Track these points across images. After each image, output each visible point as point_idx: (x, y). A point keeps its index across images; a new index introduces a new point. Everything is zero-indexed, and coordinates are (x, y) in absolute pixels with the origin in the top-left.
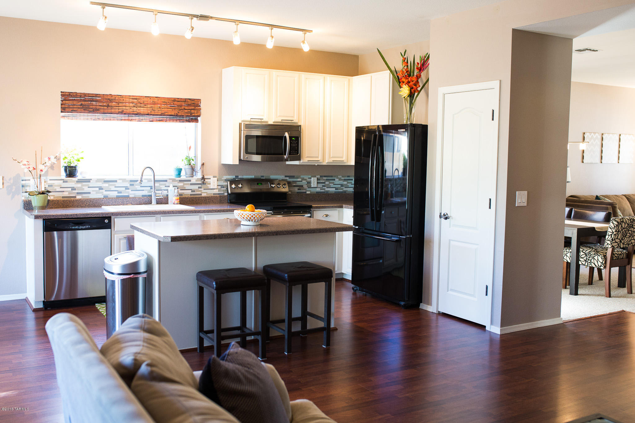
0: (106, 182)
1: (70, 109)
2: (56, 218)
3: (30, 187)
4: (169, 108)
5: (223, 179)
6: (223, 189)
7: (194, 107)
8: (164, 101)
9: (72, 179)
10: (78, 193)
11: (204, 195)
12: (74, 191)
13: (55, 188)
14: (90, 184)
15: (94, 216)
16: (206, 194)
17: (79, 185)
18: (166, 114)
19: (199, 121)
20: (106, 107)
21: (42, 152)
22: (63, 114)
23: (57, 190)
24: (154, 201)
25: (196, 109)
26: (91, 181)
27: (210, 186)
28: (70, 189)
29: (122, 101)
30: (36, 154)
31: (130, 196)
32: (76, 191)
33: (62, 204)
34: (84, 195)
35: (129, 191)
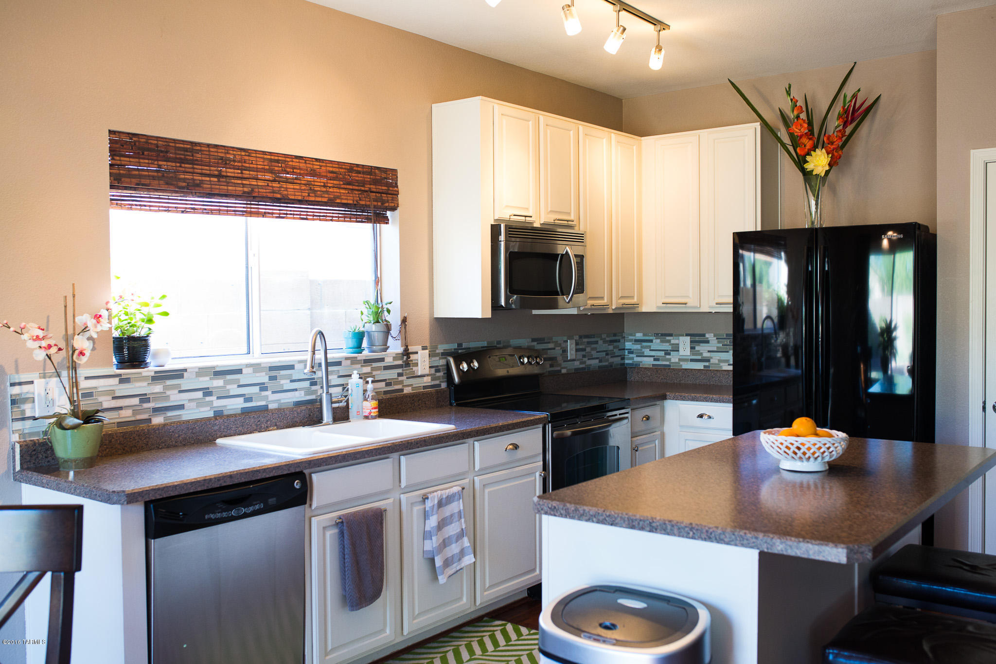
0: (219, 373)
1: (133, 180)
2: (183, 492)
3: (34, 402)
4: (343, 186)
5: (437, 351)
6: (438, 374)
7: (386, 188)
8: (331, 169)
9: (140, 373)
10: (156, 410)
11: (407, 390)
12: (146, 405)
13: (101, 399)
14: (185, 384)
15: (271, 475)
16: (410, 388)
17: (158, 388)
18: (338, 201)
19: (390, 222)
20: (216, 179)
21: (74, 300)
22: (116, 193)
23: (106, 405)
24: (327, 415)
25: (390, 192)
26: (185, 374)
27: (418, 370)
28: (136, 401)
29: (247, 165)
31: (271, 406)
32: (151, 405)
33: (120, 444)
34: (170, 414)
35: (268, 393)
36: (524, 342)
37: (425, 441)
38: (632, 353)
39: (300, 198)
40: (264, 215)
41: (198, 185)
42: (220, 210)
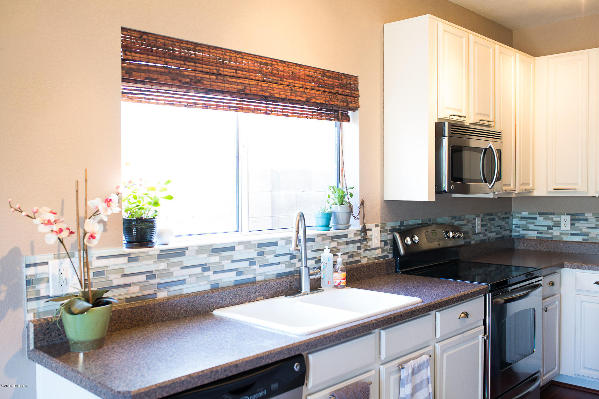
0: (215, 251)
1: (143, 74)
3: (48, 282)
4: (317, 88)
5: (386, 228)
6: (387, 247)
7: (349, 91)
8: (308, 73)
9: (147, 252)
10: (162, 286)
11: (364, 261)
12: (152, 281)
13: (111, 277)
14: (186, 260)
16: (366, 259)
17: (163, 265)
18: (314, 101)
19: (351, 120)
20: (215, 77)
21: (86, 185)
22: (128, 86)
23: (116, 283)
24: (305, 286)
25: (353, 95)
26: (187, 252)
27: (372, 244)
30: (77, 191)
31: (259, 278)
32: (157, 281)
33: (128, 318)
34: (172, 288)
35: (256, 267)
36: (446, 220)
37: (401, 315)
38: (519, 227)
39: (284, 97)
40: (254, 111)
41: (199, 82)
42: (217, 106)
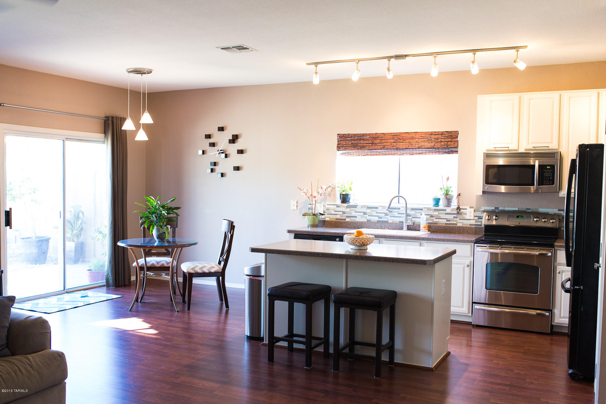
0: (369, 208)
1: (343, 148)
2: (302, 233)
4: (426, 141)
5: (480, 210)
6: (480, 220)
7: (451, 139)
8: (421, 135)
10: (347, 217)
11: (459, 225)
12: (344, 215)
13: (331, 211)
14: (357, 210)
15: (329, 235)
16: (461, 224)
17: (348, 210)
18: (423, 147)
20: (371, 145)
22: (338, 152)
23: (332, 213)
24: (405, 228)
25: (452, 141)
26: (357, 206)
27: (466, 217)
28: (341, 213)
29: (383, 138)
30: (312, 184)
31: (390, 221)
32: (346, 215)
33: (334, 224)
34: (352, 218)
35: (389, 217)
39: (405, 148)
40: (394, 154)
41: (364, 147)
42: (376, 154)
